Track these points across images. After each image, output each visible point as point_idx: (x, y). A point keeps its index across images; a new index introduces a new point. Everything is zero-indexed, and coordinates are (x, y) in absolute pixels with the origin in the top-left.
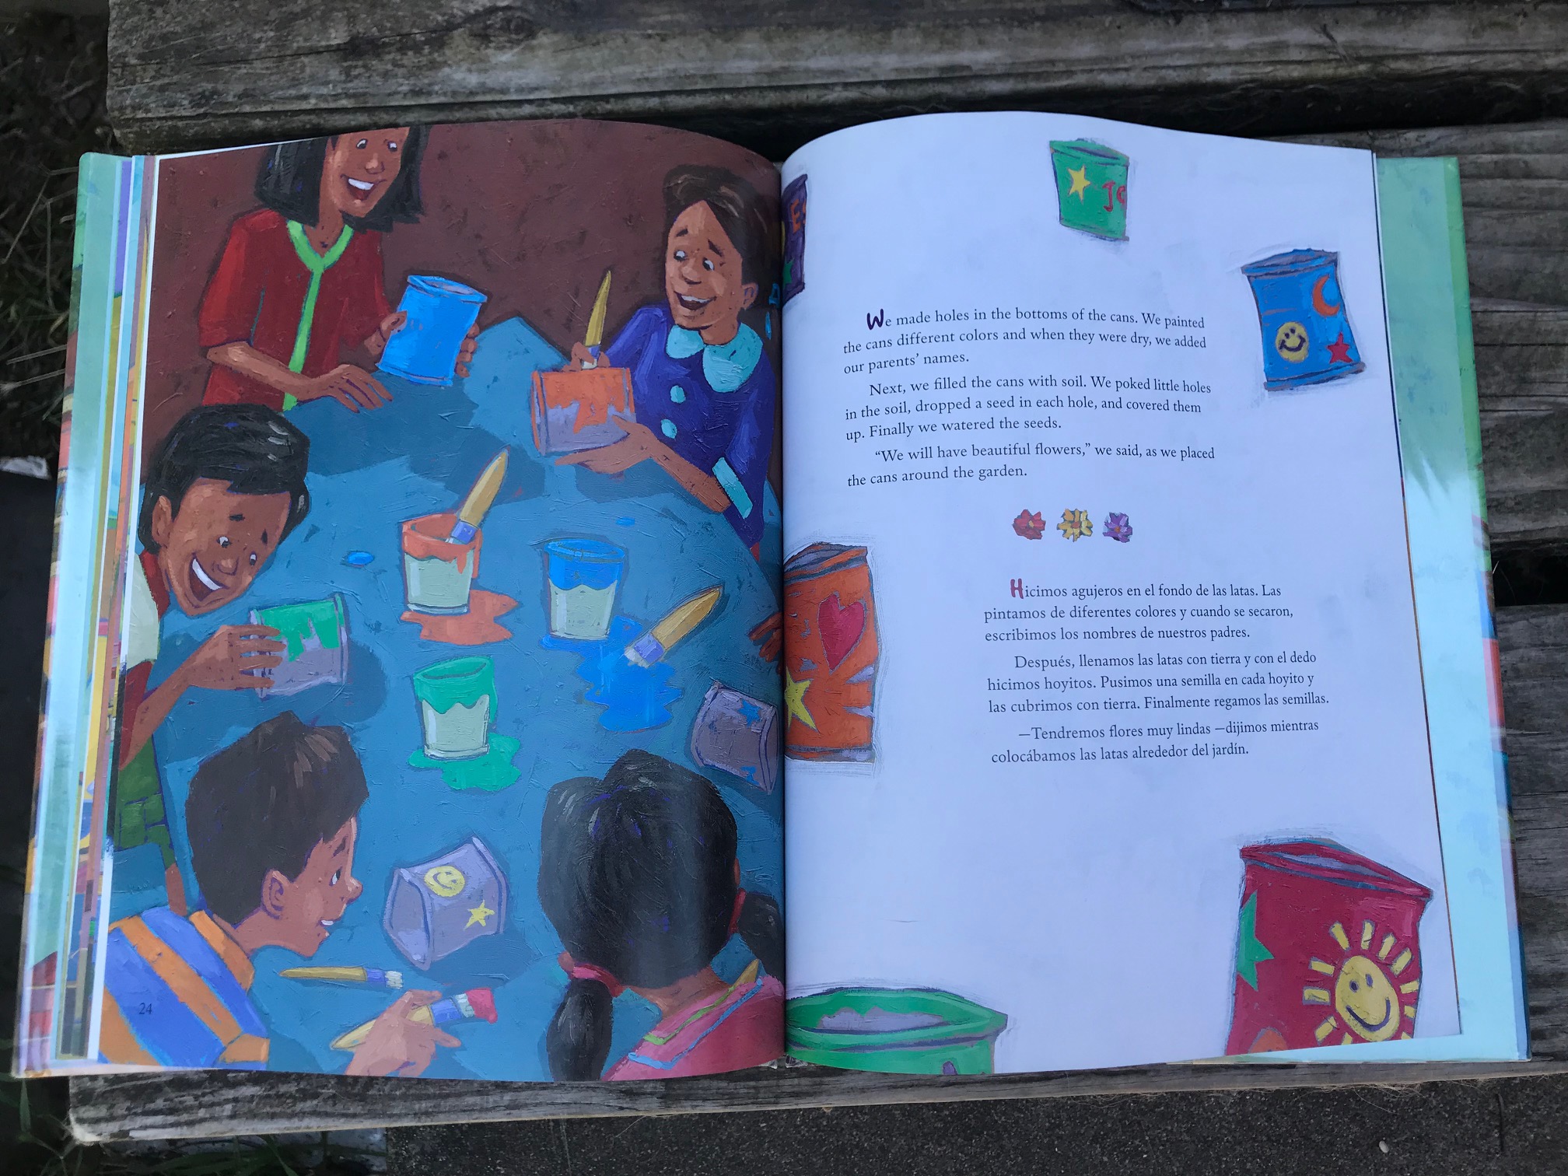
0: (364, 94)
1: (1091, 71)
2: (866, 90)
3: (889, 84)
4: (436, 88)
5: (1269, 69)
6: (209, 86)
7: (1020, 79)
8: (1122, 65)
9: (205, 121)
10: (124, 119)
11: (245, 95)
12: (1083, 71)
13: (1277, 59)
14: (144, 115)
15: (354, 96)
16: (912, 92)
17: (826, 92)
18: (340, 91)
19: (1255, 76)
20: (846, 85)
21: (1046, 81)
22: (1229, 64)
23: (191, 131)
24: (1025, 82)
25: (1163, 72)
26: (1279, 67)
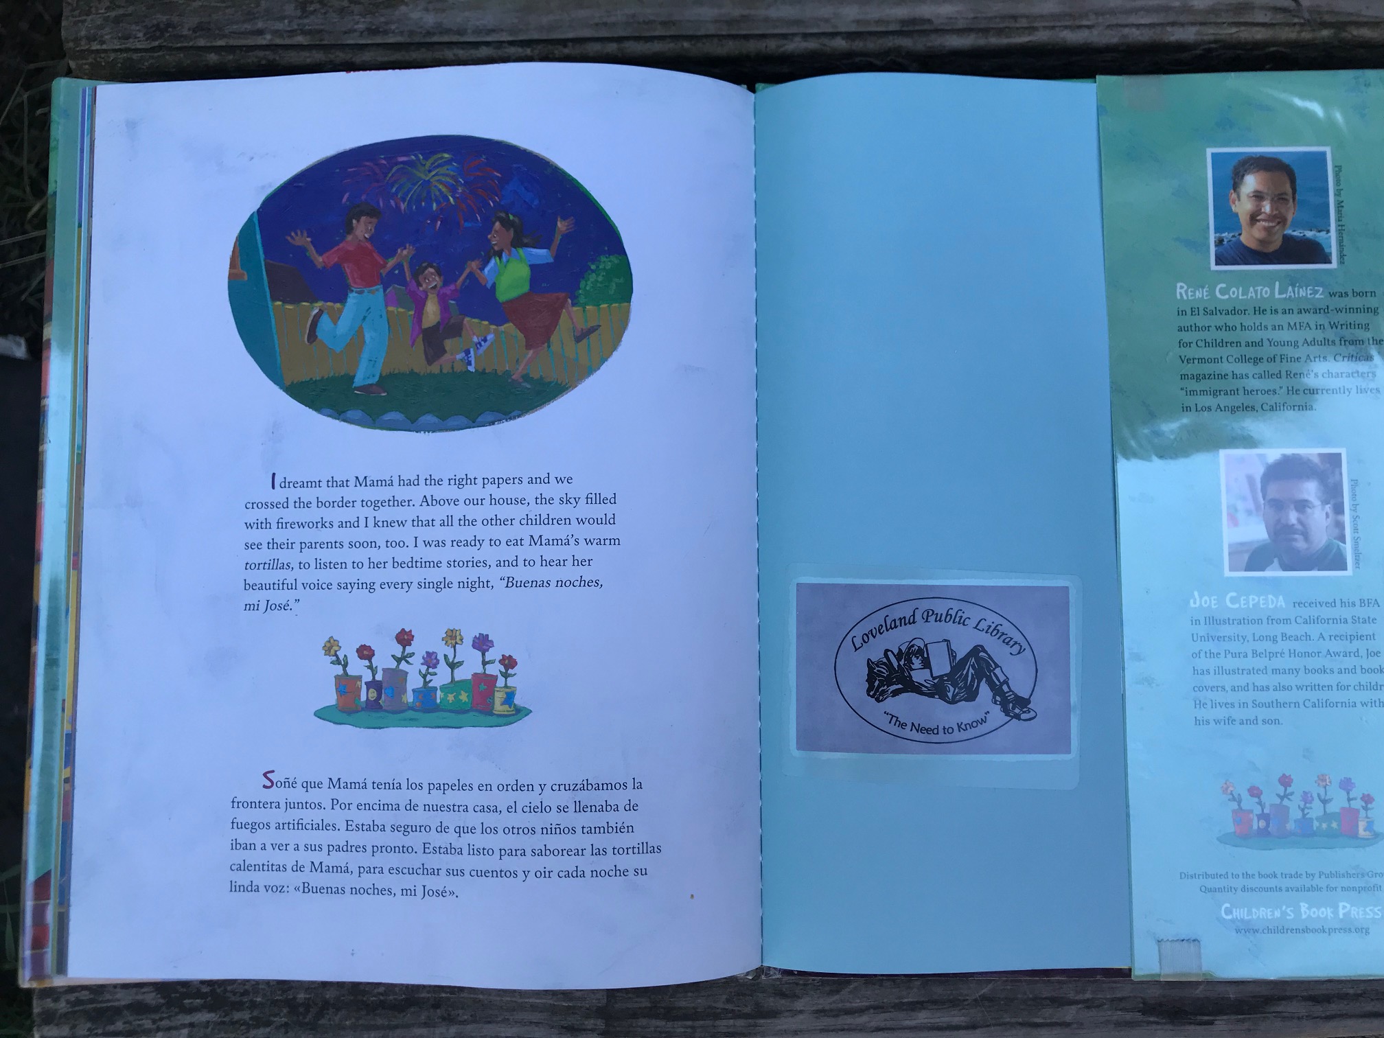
0: (321, 31)
1: (1053, 28)
2: (826, 41)
3: (850, 36)
4: (393, 27)
5: (1234, 30)
6: (164, 18)
7: (980, 34)
8: (1085, 23)
9: (160, 53)
10: (78, 51)
11: (200, 29)
12: (1045, 28)
13: (1242, 20)
14: (98, 47)
15: (309, 32)
16: (872, 45)
17: (785, 42)
18: (296, 27)
19: (1218, 37)
20: (805, 36)
21: (1007, 37)
22: (1193, 24)
23: (146, 64)
24: (986, 38)
25: (1126, 31)
26: (1243, 28)
